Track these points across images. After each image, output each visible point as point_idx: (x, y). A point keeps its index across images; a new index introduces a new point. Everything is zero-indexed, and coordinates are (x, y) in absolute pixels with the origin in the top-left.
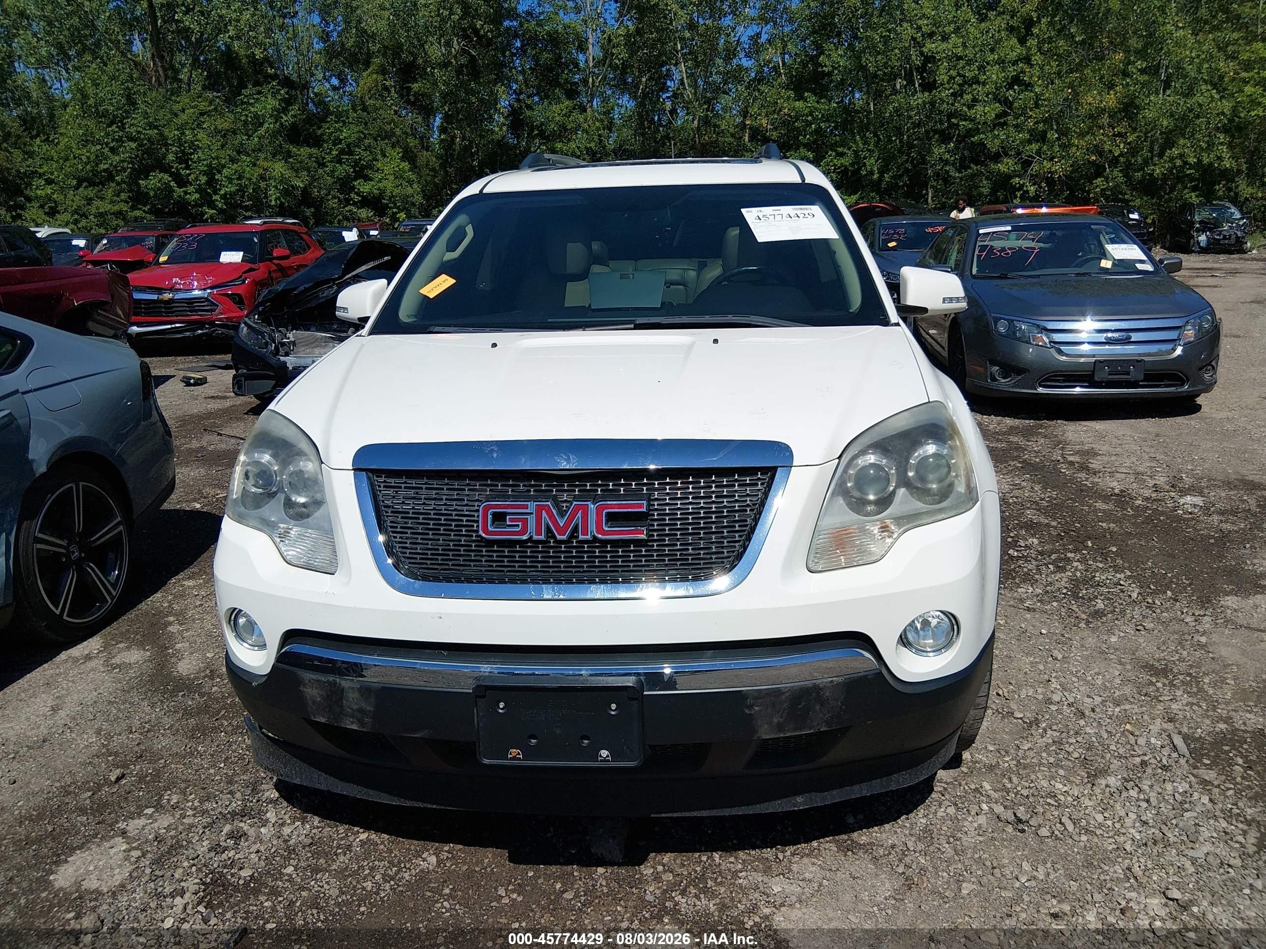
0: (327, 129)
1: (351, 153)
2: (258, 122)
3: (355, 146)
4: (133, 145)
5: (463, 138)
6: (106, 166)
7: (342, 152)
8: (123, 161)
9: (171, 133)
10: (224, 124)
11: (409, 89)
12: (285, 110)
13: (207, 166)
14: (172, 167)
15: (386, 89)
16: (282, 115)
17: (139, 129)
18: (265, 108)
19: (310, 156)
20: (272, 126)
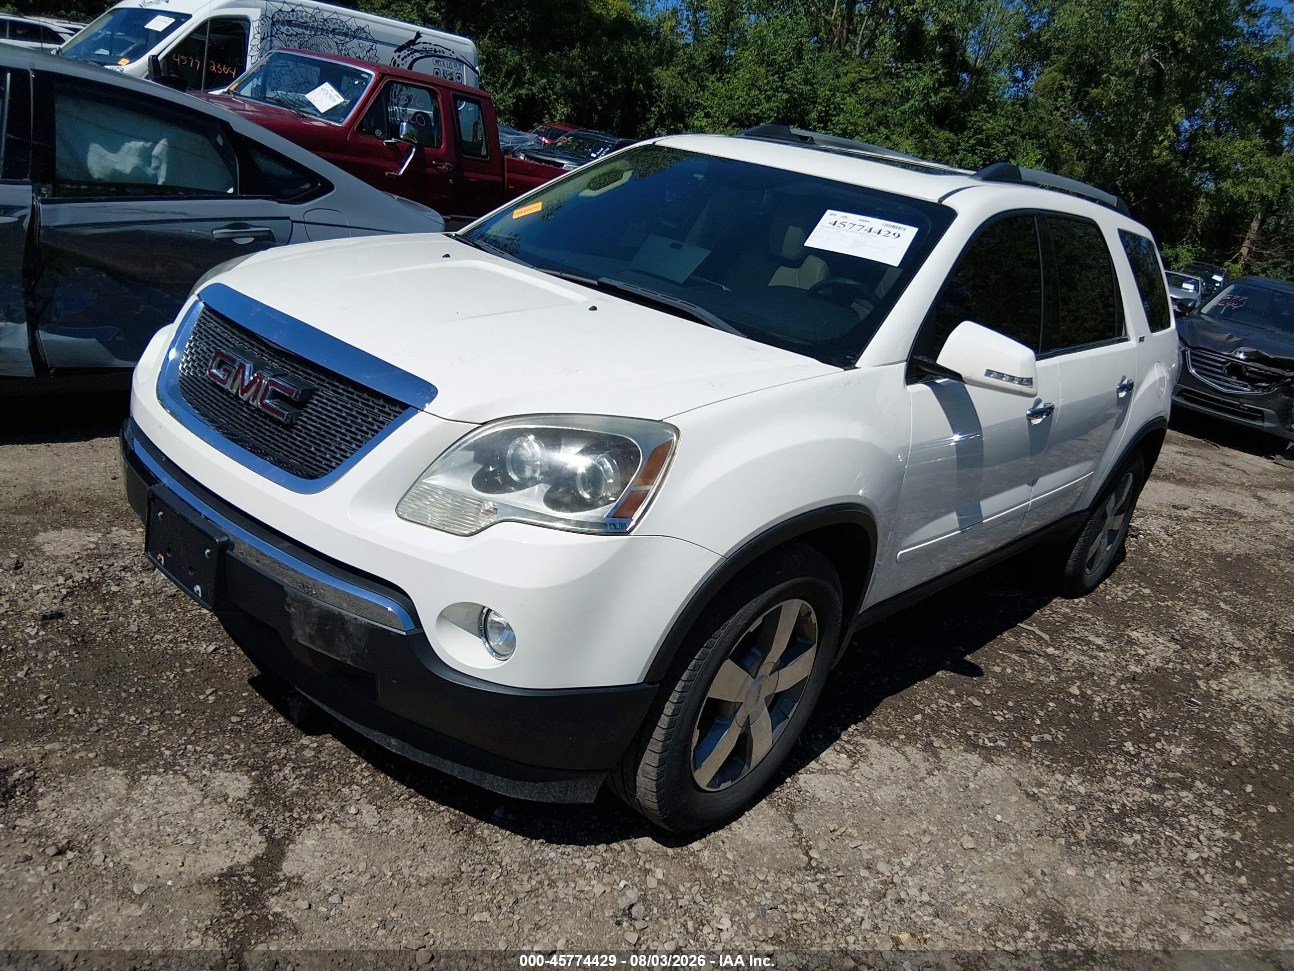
0: (975, 117)
1: (989, 145)
2: (907, 95)
3: (995, 139)
4: (785, 96)
5: (1116, 154)
6: (756, 112)
7: (980, 142)
8: (772, 110)
9: (823, 92)
10: (877, 93)
11: (1087, 93)
12: (936, 92)
13: (842, 129)
14: (811, 124)
15: (1062, 88)
16: (932, 95)
17: (795, 83)
18: (917, 84)
19: (947, 140)
20: (917, 103)
